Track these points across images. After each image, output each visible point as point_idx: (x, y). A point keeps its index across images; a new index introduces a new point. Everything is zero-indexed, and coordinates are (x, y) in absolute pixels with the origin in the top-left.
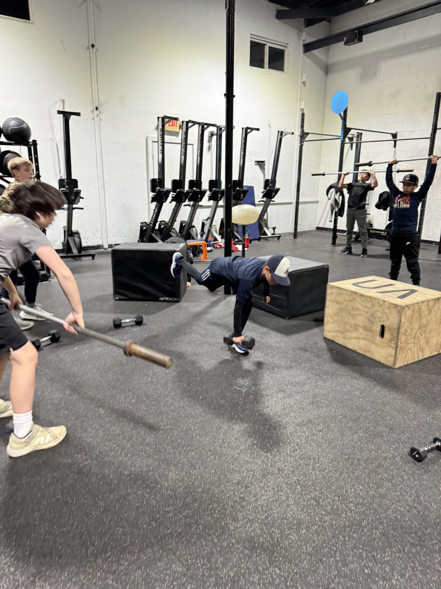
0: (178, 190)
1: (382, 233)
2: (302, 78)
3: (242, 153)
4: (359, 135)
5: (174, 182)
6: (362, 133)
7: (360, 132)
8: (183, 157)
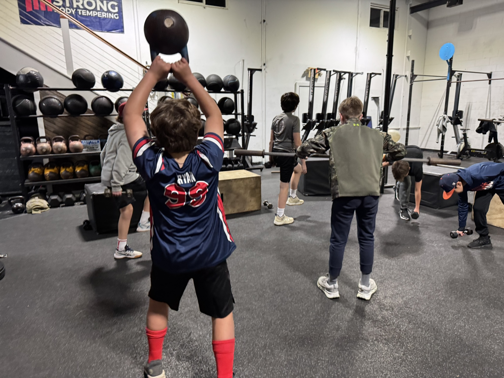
0: (321, 121)
1: (482, 152)
2: (408, 33)
3: (367, 92)
4: (460, 76)
5: (318, 115)
6: (461, 74)
7: (461, 73)
8: (326, 97)
